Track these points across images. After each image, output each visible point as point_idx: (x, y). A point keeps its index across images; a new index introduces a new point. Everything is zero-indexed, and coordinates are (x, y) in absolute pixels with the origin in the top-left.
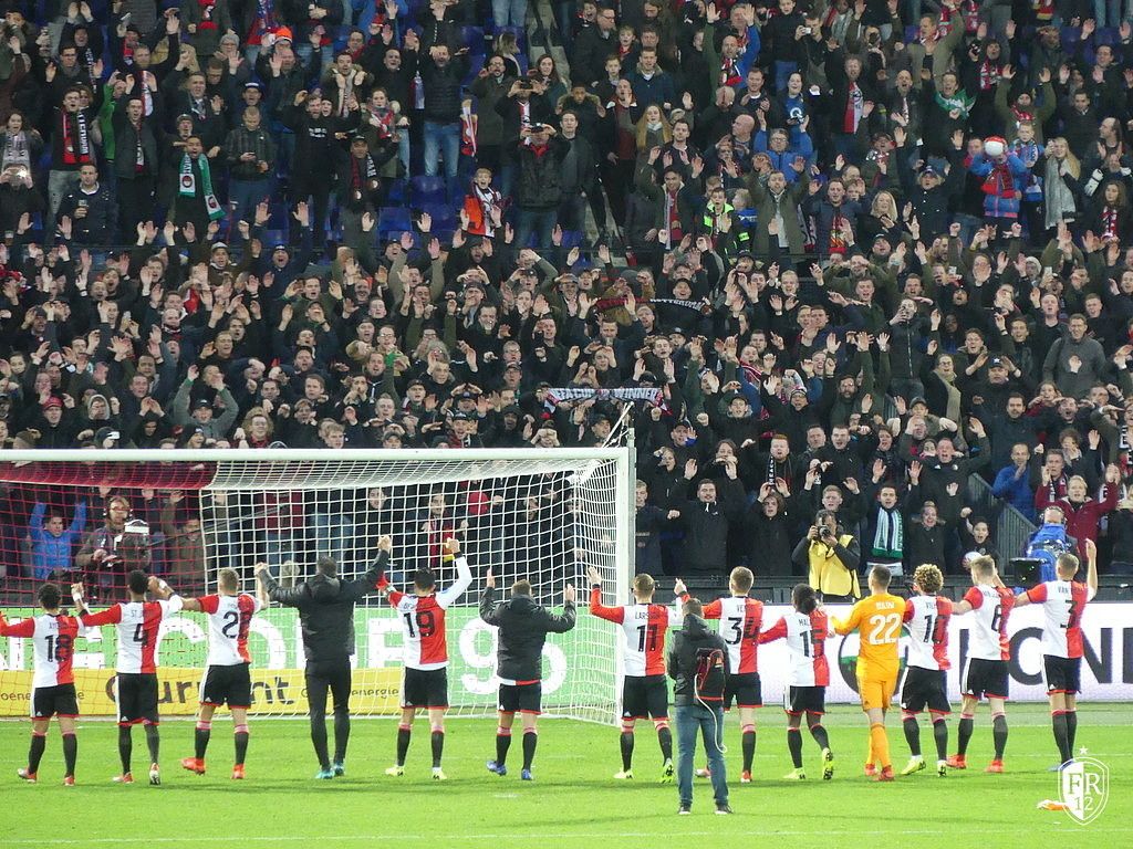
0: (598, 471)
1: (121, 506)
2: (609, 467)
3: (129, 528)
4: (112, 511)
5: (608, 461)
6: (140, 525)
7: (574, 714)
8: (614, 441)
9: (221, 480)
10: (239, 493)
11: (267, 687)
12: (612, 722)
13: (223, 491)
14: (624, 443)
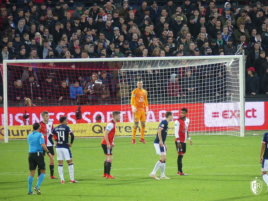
0: (234, 62)
1: (95, 76)
2: (237, 61)
3: (96, 82)
4: (93, 77)
5: (237, 59)
6: (99, 81)
7: (228, 133)
8: (238, 53)
9: (124, 68)
10: (130, 71)
11: (139, 127)
12: (239, 135)
13: (125, 71)
14: (241, 54)
